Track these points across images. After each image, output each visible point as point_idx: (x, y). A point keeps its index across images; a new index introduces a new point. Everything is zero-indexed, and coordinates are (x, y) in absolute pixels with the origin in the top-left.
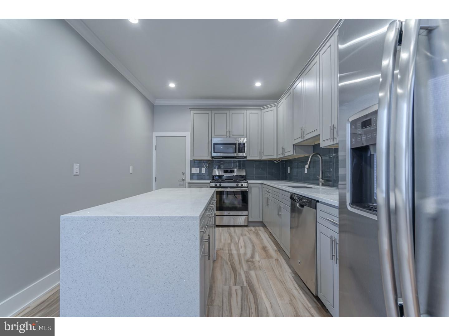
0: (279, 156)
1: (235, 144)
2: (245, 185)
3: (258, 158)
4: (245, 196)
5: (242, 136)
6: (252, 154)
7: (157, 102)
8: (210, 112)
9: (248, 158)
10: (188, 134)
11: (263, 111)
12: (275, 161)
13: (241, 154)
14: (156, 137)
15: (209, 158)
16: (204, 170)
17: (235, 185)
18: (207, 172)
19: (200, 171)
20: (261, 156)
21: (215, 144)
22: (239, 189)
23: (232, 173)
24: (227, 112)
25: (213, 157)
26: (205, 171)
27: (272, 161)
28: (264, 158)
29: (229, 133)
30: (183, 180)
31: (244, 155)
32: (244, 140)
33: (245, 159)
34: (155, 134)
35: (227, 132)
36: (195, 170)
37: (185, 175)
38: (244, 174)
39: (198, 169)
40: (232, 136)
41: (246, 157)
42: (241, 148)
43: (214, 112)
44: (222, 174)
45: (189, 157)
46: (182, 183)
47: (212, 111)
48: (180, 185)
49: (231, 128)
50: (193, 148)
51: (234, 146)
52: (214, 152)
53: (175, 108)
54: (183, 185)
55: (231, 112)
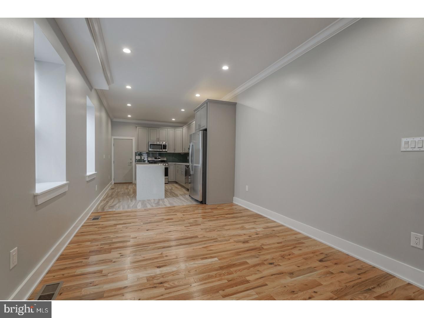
0: (183, 152)
1: (161, 145)
2: (167, 165)
3: (173, 152)
4: (167, 169)
5: (165, 141)
6: (170, 150)
7: (115, 120)
8: (148, 128)
9: (168, 152)
10: (134, 138)
11: (176, 130)
14: (114, 139)
15: (147, 151)
16: (143, 157)
21: (150, 145)
23: (159, 159)
24: (157, 129)
25: (149, 151)
27: (180, 153)
28: (176, 152)
29: (158, 140)
30: (131, 163)
32: (167, 144)
33: (166, 152)
34: (113, 137)
35: (157, 139)
36: (138, 157)
37: (132, 160)
38: (166, 159)
39: (140, 157)
41: (167, 151)
42: (165, 147)
43: (150, 128)
44: (154, 159)
45: (134, 151)
46: (130, 164)
47: (149, 127)
48: (129, 165)
49: (159, 137)
50: (138, 146)
51: (161, 146)
52: (150, 148)
53: (126, 124)
54: (131, 165)
55: (159, 129)
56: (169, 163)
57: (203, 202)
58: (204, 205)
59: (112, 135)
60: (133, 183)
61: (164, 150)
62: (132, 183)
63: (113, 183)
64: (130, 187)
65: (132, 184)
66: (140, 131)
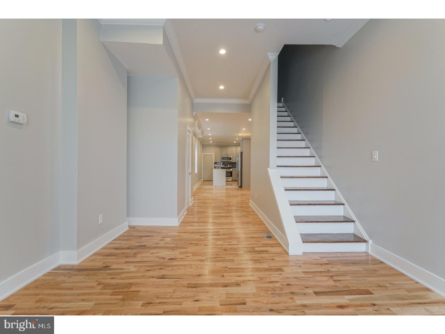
2: (231, 170)
4: (231, 172)
5: (230, 155)
13: (230, 161)
17: (228, 169)
21: (222, 158)
22: (230, 171)
29: (226, 154)
31: (231, 161)
32: (231, 157)
38: (231, 167)
42: (230, 159)
44: (224, 166)
47: (221, 147)
50: (215, 159)
53: (209, 145)
57: (241, 187)
58: (241, 188)
64: (211, 182)
66: (217, 150)
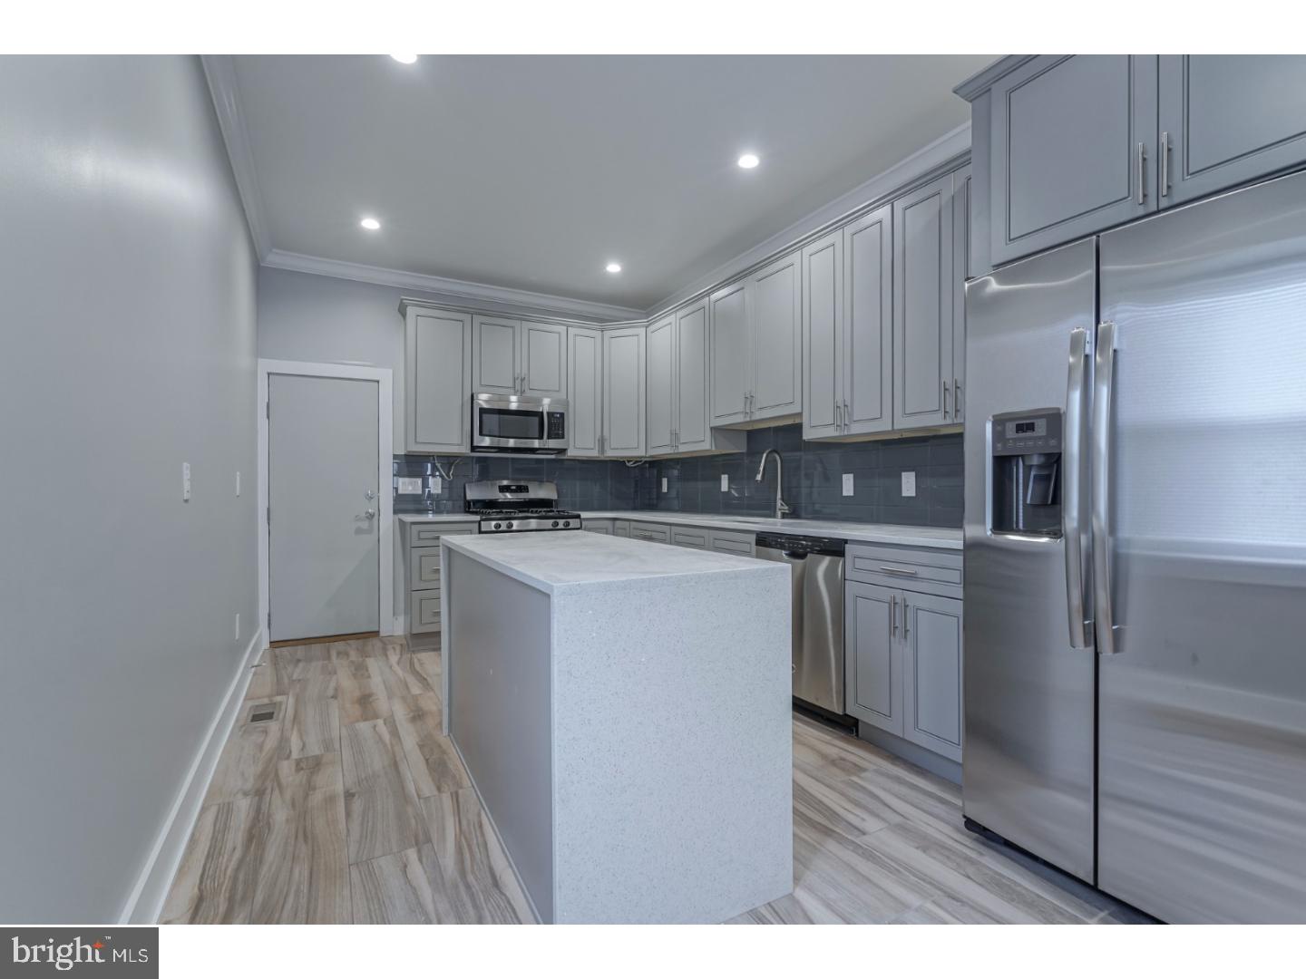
1: (540, 415)
3: (594, 453)
6: (580, 444)
7: (275, 259)
8: (467, 318)
9: (571, 454)
11: (608, 334)
12: (629, 461)
14: (269, 374)
15: (465, 449)
16: (435, 485)
18: (446, 491)
19: (425, 485)
20: (602, 449)
23: (521, 492)
24: (517, 324)
26: (442, 488)
27: (621, 462)
28: (610, 454)
30: (371, 516)
33: (562, 456)
34: (266, 365)
35: (513, 380)
36: (410, 486)
40: (528, 392)
41: (563, 451)
43: (478, 319)
45: (390, 445)
46: (365, 525)
48: (359, 531)
49: (525, 371)
51: (536, 419)
52: (481, 434)
54: (369, 531)
55: (526, 325)
56: (584, 515)
59: (258, 352)
60: (382, 634)
61: (553, 444)
62: (376, 633)
63: (265, 645)
65: (376, 642)
